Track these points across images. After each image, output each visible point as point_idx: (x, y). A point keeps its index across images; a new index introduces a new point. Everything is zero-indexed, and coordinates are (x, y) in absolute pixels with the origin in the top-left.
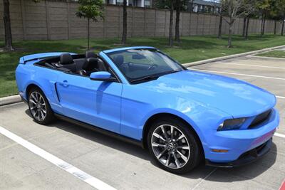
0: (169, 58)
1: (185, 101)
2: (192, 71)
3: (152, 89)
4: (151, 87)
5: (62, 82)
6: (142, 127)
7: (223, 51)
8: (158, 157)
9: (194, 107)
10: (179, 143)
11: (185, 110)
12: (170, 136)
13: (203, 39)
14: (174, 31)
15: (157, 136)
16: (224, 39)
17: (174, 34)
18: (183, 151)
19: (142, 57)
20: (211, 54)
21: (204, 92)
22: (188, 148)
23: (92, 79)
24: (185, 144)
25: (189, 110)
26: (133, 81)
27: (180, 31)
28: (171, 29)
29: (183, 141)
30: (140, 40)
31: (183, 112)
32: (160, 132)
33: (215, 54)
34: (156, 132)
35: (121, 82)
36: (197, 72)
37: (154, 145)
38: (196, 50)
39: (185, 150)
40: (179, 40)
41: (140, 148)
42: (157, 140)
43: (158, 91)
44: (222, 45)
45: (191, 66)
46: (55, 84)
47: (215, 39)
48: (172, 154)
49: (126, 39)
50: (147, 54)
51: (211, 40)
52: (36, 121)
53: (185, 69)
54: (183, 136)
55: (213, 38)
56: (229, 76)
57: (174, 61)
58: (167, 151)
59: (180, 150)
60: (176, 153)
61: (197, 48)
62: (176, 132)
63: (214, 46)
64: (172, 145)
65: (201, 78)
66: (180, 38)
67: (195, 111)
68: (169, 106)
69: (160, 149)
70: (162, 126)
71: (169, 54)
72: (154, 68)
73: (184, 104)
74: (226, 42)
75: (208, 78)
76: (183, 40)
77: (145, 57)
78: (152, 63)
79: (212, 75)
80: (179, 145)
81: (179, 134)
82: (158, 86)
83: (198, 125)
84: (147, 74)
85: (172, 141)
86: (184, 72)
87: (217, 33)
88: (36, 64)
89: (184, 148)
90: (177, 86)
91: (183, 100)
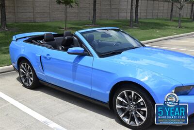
0: (130, 36)
1: (144, 71)
2: (148, 47)
3: (116, 61)
4: (115, 59)
5: (45, 55)
6: (108, 92)
7: (174, 31)
8: (121, 116)
9: (150, 76)
10: (139, 105)
11: (144, 78)
12: (131, 100)
13: (158, 21)
14: (134, 15)
15: (121, 99)
16: (175, 21)
17: (134, 18)
18: (141, 112)
19: (109, 36)
20: (164, 33)
21: (159, 64)
22: (146, 109)
23: (69, 53)
24: (144, 106)
25: (146, 78)
26: (101, 55)
27: (139, 15)
28: (131, 13)
29: (142, 104)
30: (107, 22)
31: (142, 80)
32: (123, 96)
33: (167, 33)
34: (120, 96)
35: (92, 56)
36: (153, 48)
37: (118, 106)
38: (152, 30)
39: (143, 111)
40: (138, 22)
41: (107, 109)
42: (121, 103)
43: (122, 63)
44: (173, 26)
45: (147, 43)
46: (40, 57)
47: (167, 21)
48: (132, 114)
49: (95, 22)
50: (113, 33)
51: (164, 22)
52: (25, 86)
53: (143, 45)
54: (142, 99)
55: (166, 20)
56: (178, 51)
57: (134, 39)
58: (129, 112)
59: (139, 111)
60: (136, 113)
61: (152, 28)
62: (136, 96)
63: (166, 27)
64: (132, 107)
65: (156, 52)
66: (139, 20)
67: (152, 80)
68: (131, 76)
69: (123, 110)
70: (124, 92)
71: (130, 33)
72: (118, 45)
73: (142, 73)
74: (177, 24)
75: (161, 52)
76: (141, 22)
77: (111, 36)
78: (116, 40)
79: (164, 50)
80: (138, 107)
81: (138, 98)
82: (121, 59)
83: (154, 91)
84: (112, 50)
85: (133, 104)
86: (142, 48)
87: (169, 16)
88: (26, 41)
89: (142, 109)
90: (136, 59)
91: (142, 70)
